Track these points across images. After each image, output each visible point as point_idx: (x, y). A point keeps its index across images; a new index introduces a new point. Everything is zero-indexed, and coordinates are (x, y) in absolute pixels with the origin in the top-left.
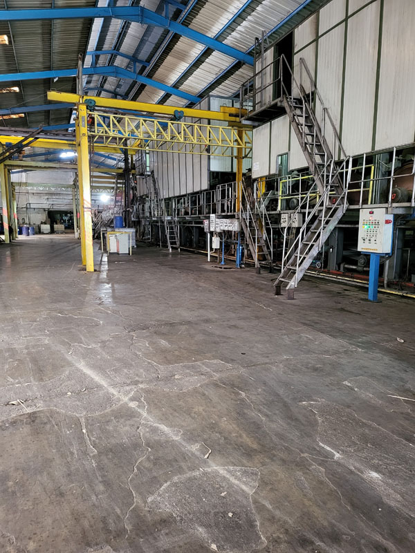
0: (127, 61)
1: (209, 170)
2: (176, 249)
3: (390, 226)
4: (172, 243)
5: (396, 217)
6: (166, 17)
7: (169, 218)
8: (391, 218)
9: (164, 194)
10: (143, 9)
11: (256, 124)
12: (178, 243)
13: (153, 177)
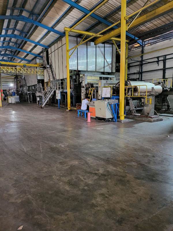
0: (13, 44)
1: (37, 79)
2: (31, 102)
3: (60, 94)
4: (29, 100)
5: (61, 92)
6: (23, 37)
7: (29, 92)
8: (60, 92)
9: (28, 85)
10: (15, 35)
11: (44, 69)
12: (32, 100)
13: (25, 79)
